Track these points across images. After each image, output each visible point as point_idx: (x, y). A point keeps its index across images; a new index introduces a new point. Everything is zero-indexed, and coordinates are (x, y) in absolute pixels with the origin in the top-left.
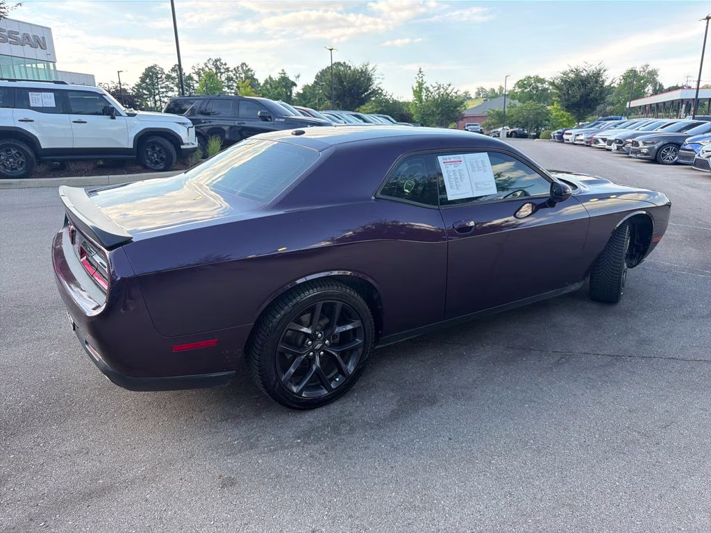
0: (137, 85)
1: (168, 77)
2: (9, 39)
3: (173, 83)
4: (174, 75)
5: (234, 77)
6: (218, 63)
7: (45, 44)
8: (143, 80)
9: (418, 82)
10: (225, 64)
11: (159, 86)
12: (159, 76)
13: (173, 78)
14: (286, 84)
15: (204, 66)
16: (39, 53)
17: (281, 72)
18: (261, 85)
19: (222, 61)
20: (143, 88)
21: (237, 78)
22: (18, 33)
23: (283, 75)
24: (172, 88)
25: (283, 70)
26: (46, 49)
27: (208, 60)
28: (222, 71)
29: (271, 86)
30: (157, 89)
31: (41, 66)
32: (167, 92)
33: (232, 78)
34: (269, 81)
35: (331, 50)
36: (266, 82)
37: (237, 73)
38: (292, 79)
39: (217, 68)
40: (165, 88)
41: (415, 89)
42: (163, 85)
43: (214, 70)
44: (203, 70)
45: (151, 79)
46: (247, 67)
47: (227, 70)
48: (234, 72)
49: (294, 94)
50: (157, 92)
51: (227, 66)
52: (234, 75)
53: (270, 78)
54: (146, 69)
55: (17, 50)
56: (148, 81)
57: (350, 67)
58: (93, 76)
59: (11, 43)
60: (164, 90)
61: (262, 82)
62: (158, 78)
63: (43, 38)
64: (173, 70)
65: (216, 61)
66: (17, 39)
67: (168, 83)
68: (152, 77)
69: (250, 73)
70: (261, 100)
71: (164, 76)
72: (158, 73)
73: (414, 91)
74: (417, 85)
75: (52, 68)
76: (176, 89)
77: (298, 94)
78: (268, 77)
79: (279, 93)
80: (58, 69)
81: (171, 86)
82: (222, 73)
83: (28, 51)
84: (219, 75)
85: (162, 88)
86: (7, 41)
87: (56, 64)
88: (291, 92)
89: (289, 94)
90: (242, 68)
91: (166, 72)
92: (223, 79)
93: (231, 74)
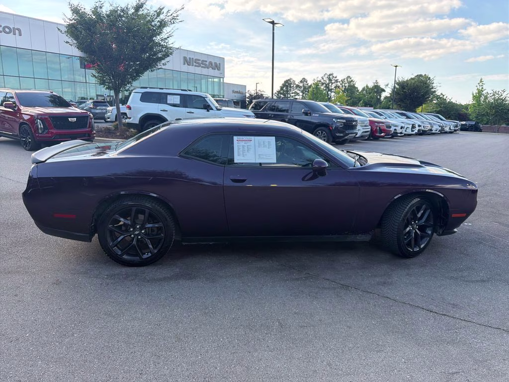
0: (278, 92)
1: (298, 86)
2: (202, 65)
3: (299, 90)
4: (301, 85)
5: (341, 86)
6: (331, 77)
7: (220, 68)
8: (282, 88)
9: (478, 89)
10: (336, 77)
11: (291, 92)
12: (292, 86)
13: (300, 87)
14: (378, 90)
15: (321, 79)
16: (216, 72)
17: (375, 82)
18: (360, 91)
19: (334, 75)
20: (281, 94)
21: (342, 87)
22: (206, 61)
23: (376, 84)
24: (298, 93)
25: (376, 81)
26: (220, 70)
27: (325, 75)
28: (333, 82)
29: (366, 91)
30: (290, 94)
31: (216, 80)
32: (295, 96)
33: (339, 86)
34: (366, 89)
35: (396, 66)
36: (364, 89)
37: (343, 83)
38: (382, 87)
39: (330, 80)
40: (295, 93)
41: (475, 95)
42: (294, 92)
43: (328, 81)
44: (320, 81)
45: (287, 88)
46: (350, 79)
47: (337, 81)
48: (341, 83)
49: (382, 98)
50: (289, 96)
51: (336, 79)
52: (341, 84)
53: (367, 86)
54: (285, 82)
55: (205, 71)
56: (284, 89)
57: (430, 78)
58: (245, 86)
59: (202, 67)
60: (294, 95)
61: (360, 89)
62: (291, 87)
63: (220, 64)
64: (301, 82)
65: (330, 75)
66: (205, 65)
67: (296, 90)
68: (287, 86)
69: (352, 83)
70: (306, 102)
71: (295, 86)
72: (291, 83)
73: (474, 96)
74: (477, 91)
75: (222, 81)
76: (301, 94)
77: (386, 98)
78: (365, 86)
79: (371, 97)
80: (224, 82)
81: (298, 92)
82: (332, 83)
83: (211, 72)
84: (330, 84)
85: (292, 93)
86: (200, 66)
87: (224, 79)
88: (380, 96)
89: (379, 97)
90: (347, 79)
91: (297, 83)
92: (333, 87)
93: (339, 84)
